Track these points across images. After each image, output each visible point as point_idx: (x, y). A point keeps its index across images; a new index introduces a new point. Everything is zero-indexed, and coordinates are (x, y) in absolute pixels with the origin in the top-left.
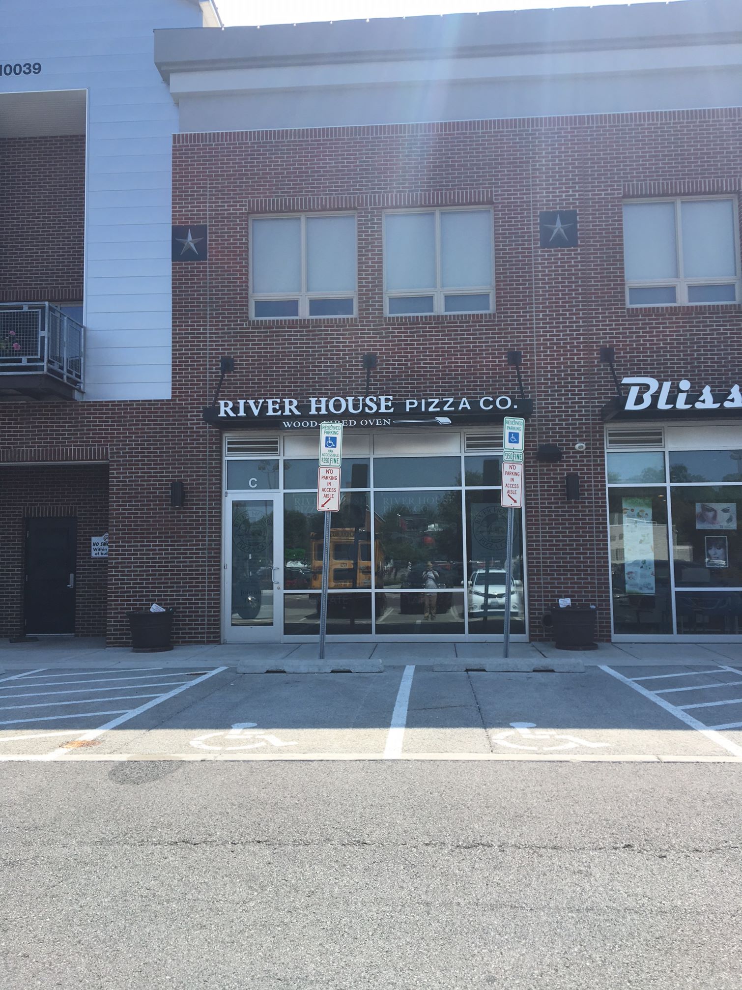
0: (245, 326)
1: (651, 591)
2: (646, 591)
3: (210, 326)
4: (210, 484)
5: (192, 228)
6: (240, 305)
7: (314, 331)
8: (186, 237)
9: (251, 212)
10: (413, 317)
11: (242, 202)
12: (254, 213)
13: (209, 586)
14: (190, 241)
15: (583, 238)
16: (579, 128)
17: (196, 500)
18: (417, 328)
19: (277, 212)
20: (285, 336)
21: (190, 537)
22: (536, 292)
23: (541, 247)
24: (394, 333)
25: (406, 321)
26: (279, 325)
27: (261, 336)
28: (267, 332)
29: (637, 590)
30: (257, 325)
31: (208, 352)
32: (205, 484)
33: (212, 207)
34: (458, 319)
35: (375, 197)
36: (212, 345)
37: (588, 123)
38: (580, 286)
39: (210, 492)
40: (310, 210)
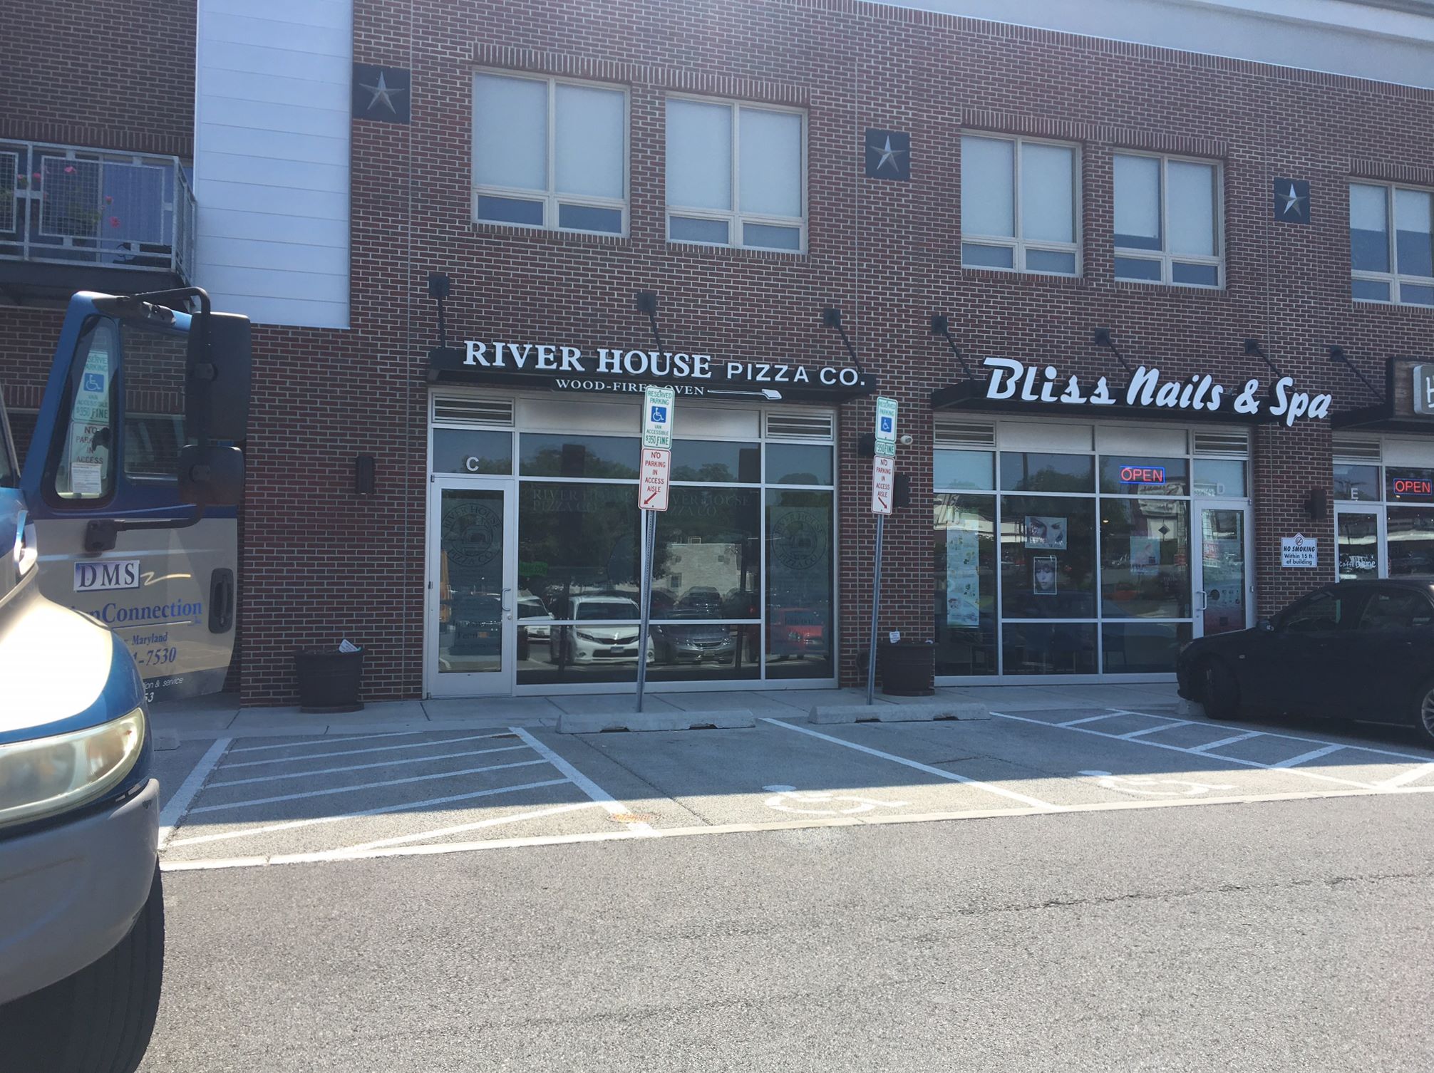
0: (466, 231)
1: (975, 623)
2: (969, 623)
3: (413, 224)
4: (410, 462)
5: (387, 70)
6: (459, 199)
7: (570, 250)
8: (376, 84)
9: (478, 61)
10: (706, 247)
11: (465, 44)
12: (481, 63)
13: (407, 615)
14: (382, 90)
15: (916, 171)
16: (915, 26)
17: (390, 485)
18: (710, 263)
19: (517, 68)
20: (527, 252)
21: (379, 540)
22: (859, 233)
23: (866, 176)
24: (680, 266)
25: (696, 251)
26: (519, 235)
27: (490, 249)
28: (500, 244)
29: (959, 622)
30: (484, 232)
31: (409, 262)
32: (403, 462)
33: (418, 44)
34: (764, 257)
35: (657, 71)
36: (416, 254)
37: (926, 23)
38: (911, 233)
39: (410, 474)
40: (565, 74)
